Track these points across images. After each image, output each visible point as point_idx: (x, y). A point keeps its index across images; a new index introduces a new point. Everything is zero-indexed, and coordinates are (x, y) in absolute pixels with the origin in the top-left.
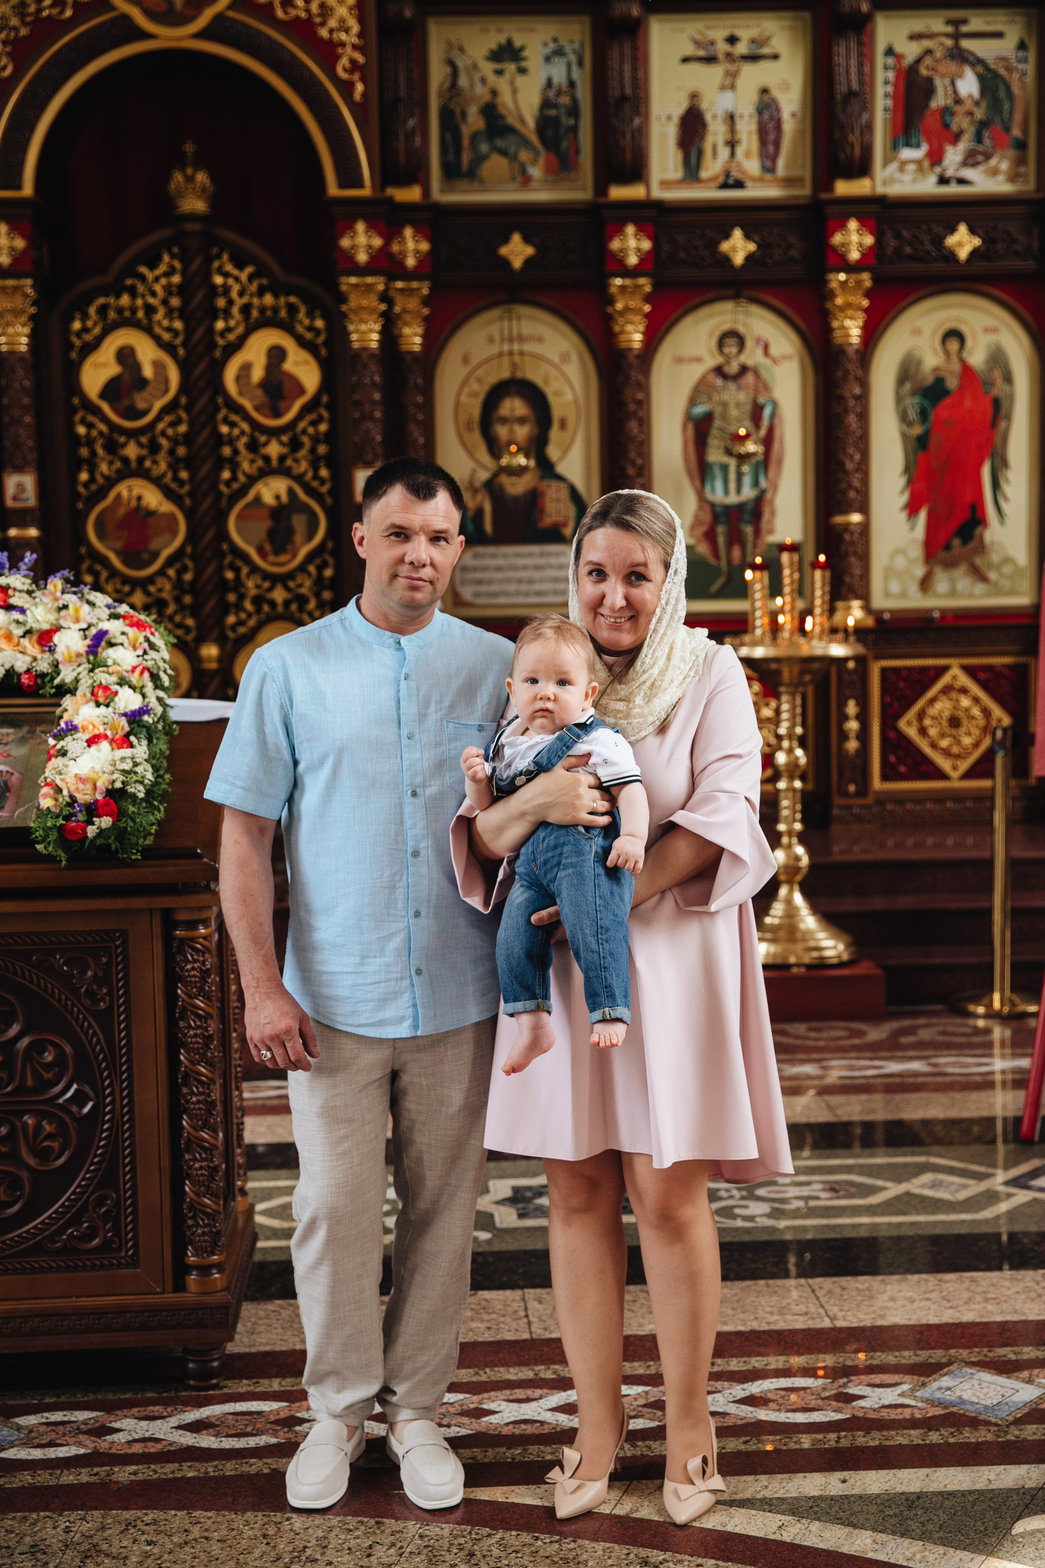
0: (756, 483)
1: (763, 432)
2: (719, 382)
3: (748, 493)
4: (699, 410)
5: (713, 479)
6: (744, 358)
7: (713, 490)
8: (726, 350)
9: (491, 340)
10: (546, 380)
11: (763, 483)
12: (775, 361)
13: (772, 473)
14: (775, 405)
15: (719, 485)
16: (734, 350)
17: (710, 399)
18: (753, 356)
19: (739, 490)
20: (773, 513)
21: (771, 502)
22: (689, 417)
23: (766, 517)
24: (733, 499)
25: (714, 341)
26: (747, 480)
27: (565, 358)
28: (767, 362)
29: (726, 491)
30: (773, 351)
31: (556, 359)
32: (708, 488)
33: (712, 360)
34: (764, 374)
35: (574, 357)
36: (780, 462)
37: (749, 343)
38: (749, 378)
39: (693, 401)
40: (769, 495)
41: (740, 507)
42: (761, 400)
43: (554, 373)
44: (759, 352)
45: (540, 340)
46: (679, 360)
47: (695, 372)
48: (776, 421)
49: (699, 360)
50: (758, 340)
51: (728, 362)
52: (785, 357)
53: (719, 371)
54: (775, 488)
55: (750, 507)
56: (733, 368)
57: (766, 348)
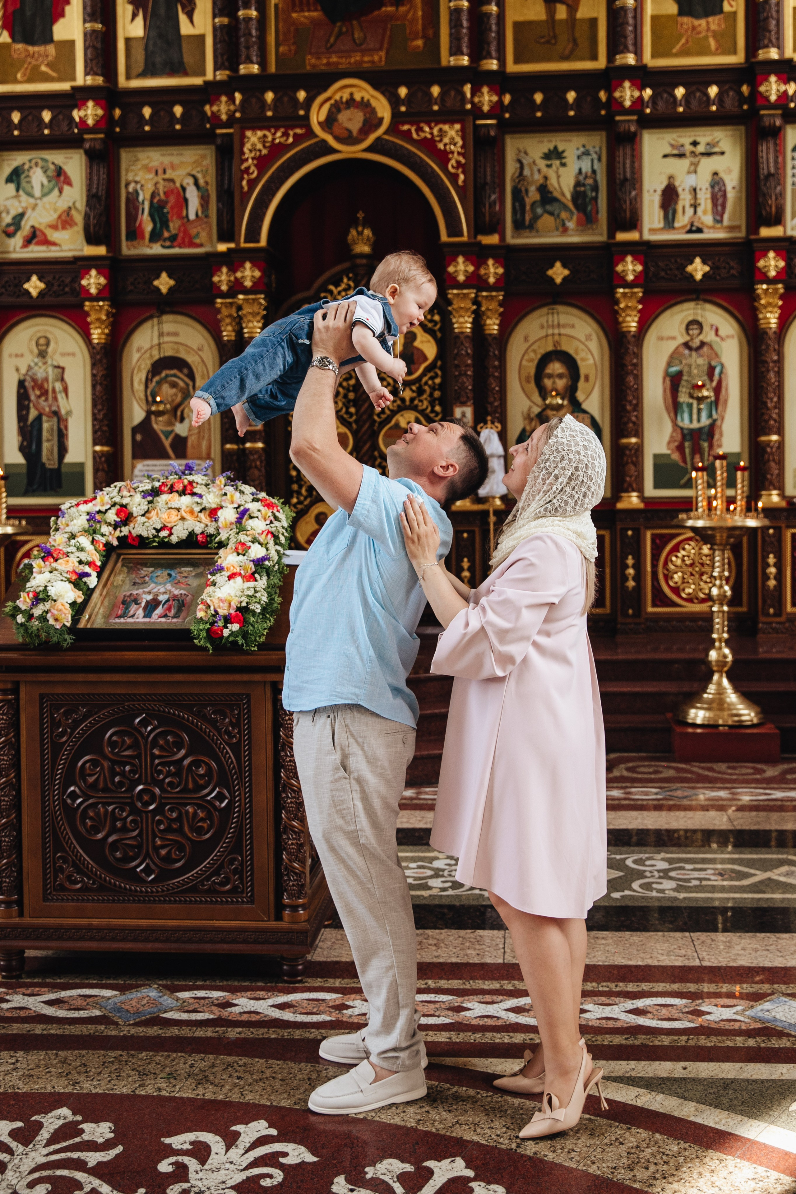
0: (710, 416)
1: (714, 384)
2: (687, 352)
3: (705, 421)
4: (673, 369)
5: (683, 412)
6: (701, 337)
7: (682, 420)
8: (691, 332)
9: (542, 327)
10: (576, 351)
11: (715, 416)
12: (722, 339)
13: (720, 409)
14: (723, 366)
15: (686, 416)
16: (696, 332)
17: (681, 363)
18: (708, 336)
19: (699, 420)
20: (721, 434)
21: (720, 427)
22: (667, 374)
23: (716, 437)
24: (695, 425)
25: (684, 326)
26: (704, 414)
27: (588, 337)
28: (718, 339)
29: (691, 421)
30: (720, 333)
31: (583, 339)
32: (679, 418)
33: (682, 339)
34: (715, 347)
35: (594, 337)
36: (726, 402)
37: (706, 328)
38: (705, 349)
39: (669, 364)
40: (718, 423)
41: (700, 430)
42: (713, 363)
43: (581, 346)
44: (713, 333)
45: (573, 326)
46: (661, 339)
47: (672, 346)
48: (723, 376)
49: (674, 338)
50: (712, 326)
51: (692, 339)
52: (728, 337)
53: (686, 345)
54: (723, 419)
55: (706, 430)
56: (696, 343)
57: (717, 330)
